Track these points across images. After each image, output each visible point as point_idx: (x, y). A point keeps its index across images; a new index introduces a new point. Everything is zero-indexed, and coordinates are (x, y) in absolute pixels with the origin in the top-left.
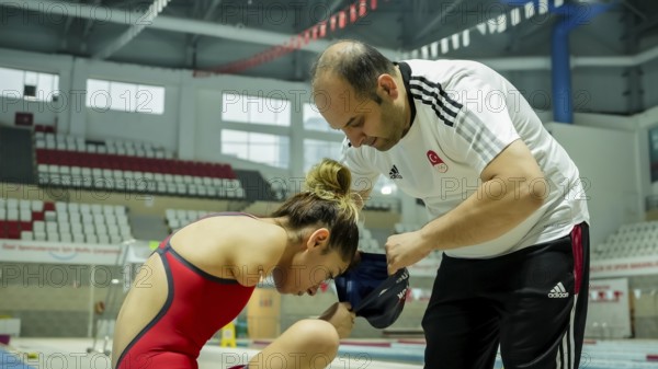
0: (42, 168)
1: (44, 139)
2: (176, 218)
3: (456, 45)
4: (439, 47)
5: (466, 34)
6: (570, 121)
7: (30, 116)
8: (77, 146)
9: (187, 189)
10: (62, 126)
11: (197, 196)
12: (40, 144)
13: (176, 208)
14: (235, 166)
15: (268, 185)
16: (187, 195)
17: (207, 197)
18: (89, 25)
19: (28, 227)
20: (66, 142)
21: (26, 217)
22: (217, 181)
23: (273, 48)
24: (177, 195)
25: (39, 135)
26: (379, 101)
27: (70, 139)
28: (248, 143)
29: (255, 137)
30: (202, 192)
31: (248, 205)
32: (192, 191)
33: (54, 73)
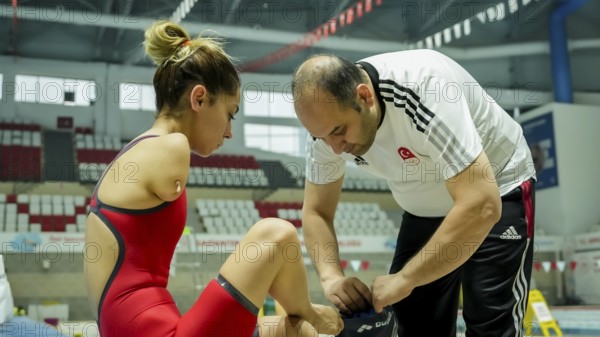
0: (83, 166)
1: (84, 140)
2: (206, 207)
3: (458, 34)
4: (443, 37)
5: (467, 23)
6: (571, 101)
7: (70, 120)
8: (113, 146)
9: (215, 180)
10: (99, 128)
11: (224, 186)
12: (80, 145)
13: (206, 198)
14: (259, 157)
15: (288, 174)
16: (215, 186)
17: (233, 187)
18: (120, 34)
19: (72, 220)
20: (103, 142)
21: (70, 211)
22: (242, 172)
23: (288, 46)
24: (206, 186)
25: (79, 136)
26: (359, 110)
27: (107, 139)
28: (270, 136)
29: (276, 130)
30: (229, 182)
31: (271, 193)
32: (220, 182)
33: (90, 79)
